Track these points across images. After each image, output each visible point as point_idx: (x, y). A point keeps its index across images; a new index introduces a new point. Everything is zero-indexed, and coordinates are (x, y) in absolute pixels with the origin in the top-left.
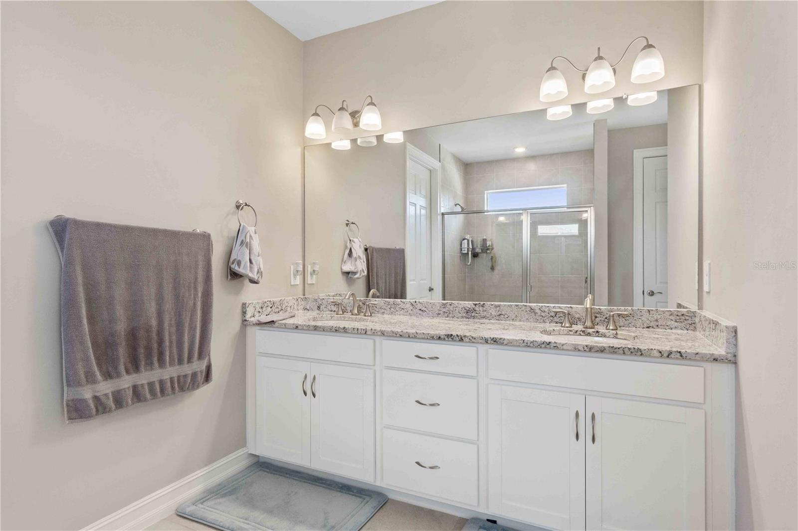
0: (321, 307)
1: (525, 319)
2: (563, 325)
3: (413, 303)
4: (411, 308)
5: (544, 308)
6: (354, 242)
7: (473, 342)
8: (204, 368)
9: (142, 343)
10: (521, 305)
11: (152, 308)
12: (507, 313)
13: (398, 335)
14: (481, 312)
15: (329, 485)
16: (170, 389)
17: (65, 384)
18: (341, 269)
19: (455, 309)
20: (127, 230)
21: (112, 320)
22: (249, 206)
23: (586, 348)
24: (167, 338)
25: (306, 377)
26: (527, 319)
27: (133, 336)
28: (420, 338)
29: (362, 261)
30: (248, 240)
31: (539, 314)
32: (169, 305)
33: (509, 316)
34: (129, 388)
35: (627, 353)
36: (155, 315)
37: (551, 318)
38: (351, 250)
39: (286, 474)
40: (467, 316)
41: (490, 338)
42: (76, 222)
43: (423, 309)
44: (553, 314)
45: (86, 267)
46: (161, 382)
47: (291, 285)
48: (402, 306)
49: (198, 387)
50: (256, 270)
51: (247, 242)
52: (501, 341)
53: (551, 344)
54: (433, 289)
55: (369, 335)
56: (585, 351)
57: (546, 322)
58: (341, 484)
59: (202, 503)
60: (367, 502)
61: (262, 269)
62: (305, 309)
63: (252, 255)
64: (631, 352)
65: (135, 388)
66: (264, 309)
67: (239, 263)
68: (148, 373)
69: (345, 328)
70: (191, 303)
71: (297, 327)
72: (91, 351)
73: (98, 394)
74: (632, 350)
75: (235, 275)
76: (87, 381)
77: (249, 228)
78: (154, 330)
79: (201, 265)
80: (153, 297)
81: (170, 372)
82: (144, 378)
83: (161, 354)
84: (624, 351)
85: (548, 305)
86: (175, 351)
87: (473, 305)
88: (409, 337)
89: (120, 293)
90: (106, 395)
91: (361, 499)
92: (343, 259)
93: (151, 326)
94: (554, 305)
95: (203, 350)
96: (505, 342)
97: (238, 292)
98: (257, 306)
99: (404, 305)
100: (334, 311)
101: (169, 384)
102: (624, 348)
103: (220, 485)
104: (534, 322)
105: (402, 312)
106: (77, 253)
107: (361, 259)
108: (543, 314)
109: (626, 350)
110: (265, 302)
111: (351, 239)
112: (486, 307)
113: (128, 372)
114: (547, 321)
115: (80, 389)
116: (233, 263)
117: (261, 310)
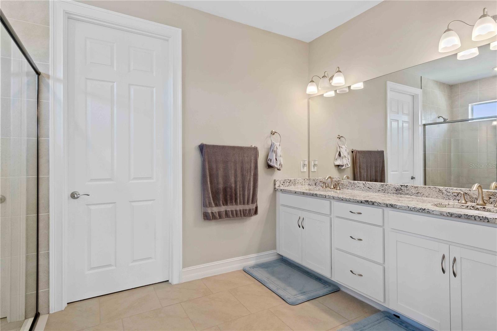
0: (317, 184)
1: (435, 196)
2: (460, 202)
3: (364, 184)
4: (363, 186)
5: (449, 190)
6: (342, 148)
7: (379, 206)
8: (254, 208)
9: (229, 193)
10: (432, 187)
11: (233, 180)
12: (423, 192)
13: (341, 199)
14: (405, 191)
15: (311, 276)
16: (240, 214)
17: (203, 206)
18: (334, 163)
19: (389, 188)
20: (223, 147)
21: (218, 183)
22: (276, 133)
23: (448, 214)
24: (238, 192)
25: (300, 218)
26: (437, 197)
27: (225, 190)
28: (351, 202)
29: (347, 159)
30: (275, 149)
31: (445, 194)
32: (239, 179)
33: (424, 194)
34: (224, 211)
35: (477, 220)
36: (234, 182)
37: (455, 197)
38: (340, 153)
39: (293, 266)
40: (396, 193)
41: (389, 204)
42: (206, 145)
43: (370, 187)
44: (456, 194)
45: (209, 162)
46: (236, 211)
47: (301, 172)
48: (358, 185)
49: (251, 216)
50: (279, 164)
51: (275, 150)
52: (395, 206)
53: (425, 210)
54: (414, 178)
55: (327, 198)
56: (448, 216)
57: (450, 200)
58: (317, 277)
59: (253, 268)
60: (327, 288)
61: (282, 163)
62: (309, 185)
63: (277, 157)
64: (481, 219)
65: (226, 211)
66: (285, 183)
67: (271, 160)
68: (231, 206)
69: (316, 194)
70: (248, 178)
71: (296, 192)
72: (211, 194)
73: (213, 212)
74: (482, 218)
75: (269, 167)
76: (209, 206)
77: (276, 143)
78: (233, 188)
79: (253, 161)
80: (233, 175)
81: (239, 207)
82: (230, 208)
83: (236, 199)
84: (475, 218)
85: (452, 188)
86: (242, 198)
87: (400, 186)
88: (346, 200)
89: (221, 173)
90: (215, 212)
91: (324, 286)
92: (335, 158)
93: (232, 187)
94: (456, 188)
95: (254, 200)
96: (398, 207)
97: (272, 175)
98: (281, 181)
99: (359, 184)
100: (322, 186)
101: (239, 212)
102: (475, 216)
103: (262, 263)
104: (442, 199)
105: (358, 189)
106: (206, 157)
107: (346, 158)
108: (448, 194)
109: (477, 218)
110: (286, 180)
111: (340, 146)
112: (408, 187)
113: (223, 205)
114: (451, 198)
115: (207, 208)
116: (268, 161)
117: (283, 184)
